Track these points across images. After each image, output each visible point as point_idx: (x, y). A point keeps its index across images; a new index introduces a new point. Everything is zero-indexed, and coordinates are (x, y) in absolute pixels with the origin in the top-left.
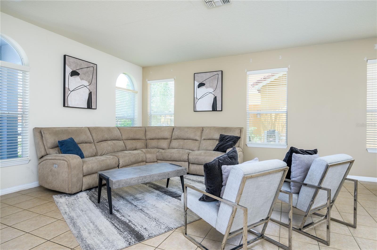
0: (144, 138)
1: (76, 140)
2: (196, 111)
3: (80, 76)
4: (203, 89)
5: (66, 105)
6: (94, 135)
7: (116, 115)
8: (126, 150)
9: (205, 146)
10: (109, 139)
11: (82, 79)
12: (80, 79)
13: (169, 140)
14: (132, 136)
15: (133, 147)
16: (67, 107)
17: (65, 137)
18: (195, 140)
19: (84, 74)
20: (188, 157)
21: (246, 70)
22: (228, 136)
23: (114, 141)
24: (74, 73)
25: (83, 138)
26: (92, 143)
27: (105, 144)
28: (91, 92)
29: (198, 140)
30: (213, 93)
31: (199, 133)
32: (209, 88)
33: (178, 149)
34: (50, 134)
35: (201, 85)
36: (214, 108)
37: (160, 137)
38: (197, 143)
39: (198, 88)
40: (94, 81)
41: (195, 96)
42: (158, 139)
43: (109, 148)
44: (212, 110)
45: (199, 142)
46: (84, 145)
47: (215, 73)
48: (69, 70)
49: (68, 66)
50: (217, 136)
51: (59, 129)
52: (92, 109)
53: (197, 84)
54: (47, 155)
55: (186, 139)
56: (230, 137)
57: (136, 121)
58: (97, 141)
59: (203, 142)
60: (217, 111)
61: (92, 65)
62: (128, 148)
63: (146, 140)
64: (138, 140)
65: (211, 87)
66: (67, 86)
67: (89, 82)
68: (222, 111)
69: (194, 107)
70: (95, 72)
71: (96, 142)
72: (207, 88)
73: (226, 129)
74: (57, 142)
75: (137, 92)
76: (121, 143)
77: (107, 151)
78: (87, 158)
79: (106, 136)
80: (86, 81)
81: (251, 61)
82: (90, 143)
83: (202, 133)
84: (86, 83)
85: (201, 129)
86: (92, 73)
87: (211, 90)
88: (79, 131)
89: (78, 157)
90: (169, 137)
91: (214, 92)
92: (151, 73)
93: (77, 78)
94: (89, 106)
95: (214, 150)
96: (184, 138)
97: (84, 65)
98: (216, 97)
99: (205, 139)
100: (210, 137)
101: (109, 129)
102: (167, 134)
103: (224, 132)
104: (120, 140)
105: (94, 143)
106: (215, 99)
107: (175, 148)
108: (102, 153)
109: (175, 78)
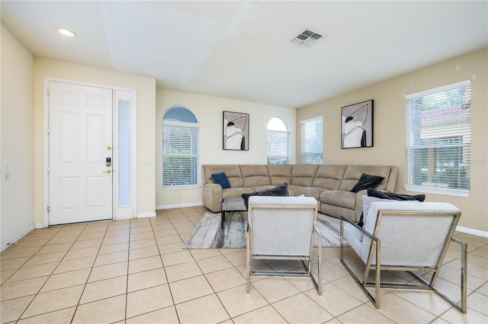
0: (289, 175)
1: (227, 174)
2: (343, 148)
3: (235, 125)
4: (351, 123)
5: (224, 149)
6: (242, 171)
7: (268, 155)
8: (271, 185)
9: (344, 186)
10: (255, 175)
11: (236, 127)
12: (235, 128)
13: (312, 178)
14: (277, 172)
15: (277, 183)
16: (225, 149)
17: (218, 172)
18: (337, 179)
19: (238, 123)
20: (319, 195)
21: (404, 93)
22: (369, 175)
23: (259, 177)
24: (230, 124)
25: (233, 173)
26: (241, 177)
27: (251, 178)
28: (244, 137)
29: (339, 180)
30: (361, 127)
31: (341, 173)
32: (357, 121)
33: (319, 187)
34: (209, 169)
35: (349, 119)
36: (363, 144)
37: (304, 175)
38: (338, 183)
39: (346, 122)
40: (247, 128)
41: (343, 132)
42: (303, 177)
43: (254, 182)
44: (360, 146)
45: (341, 181)
46: (233, 178)
47: (364, 104)
48: (226, 122)
49: (226, 119)
50: (359, 176)
51: (216, 166)
52: (245, 150)
53: (344, 118)
54: (207, 183)
55: (328, 177)
56: (371, 176)
57: (290, 159)
58: (245, 176)
59: (344, 181)
60: (366, 147)
61: (245, 115)
62: (273, 183)
63: (292, 177)
64: (283, 177)
65: (359, 120)
66: (225, 134)
67: (242, 129)
68: (373, 147)
69: (342, 143)
70: (247, 120)
71: (243, 176)
72: (355, 122)
73: (370, 168)
74: (211, 175)
75: (290, 132)
76: (267, 179)
77: (251, 185)
78: (233, 188)
79: (253, 172)
80: (240, 128)
81: (411, 82)
82: (239, 177)
83: (345, 172)
84: (239, 130)
85: (345, 167)
86: (245, 122)
87: (360, 124)
88: (231, 167)
89: (220, 187)
90: (313, 175)
91: (363, 126)
92: (303, 113)
93: (232, 127)
94: (243, 148)
95: (351, 191)
96: (326, 177)
97: (238, 116)
98: (365, 131)
99: (346, 179)
100: (352, 176)
101: (256, 167)
102: (311, 172)
103: (367, 172)
104: (266, 176)
105: (242, 178)
106: (364, 134)
107: (316, 186)
108: (248, 186)
109: (324, 115)
